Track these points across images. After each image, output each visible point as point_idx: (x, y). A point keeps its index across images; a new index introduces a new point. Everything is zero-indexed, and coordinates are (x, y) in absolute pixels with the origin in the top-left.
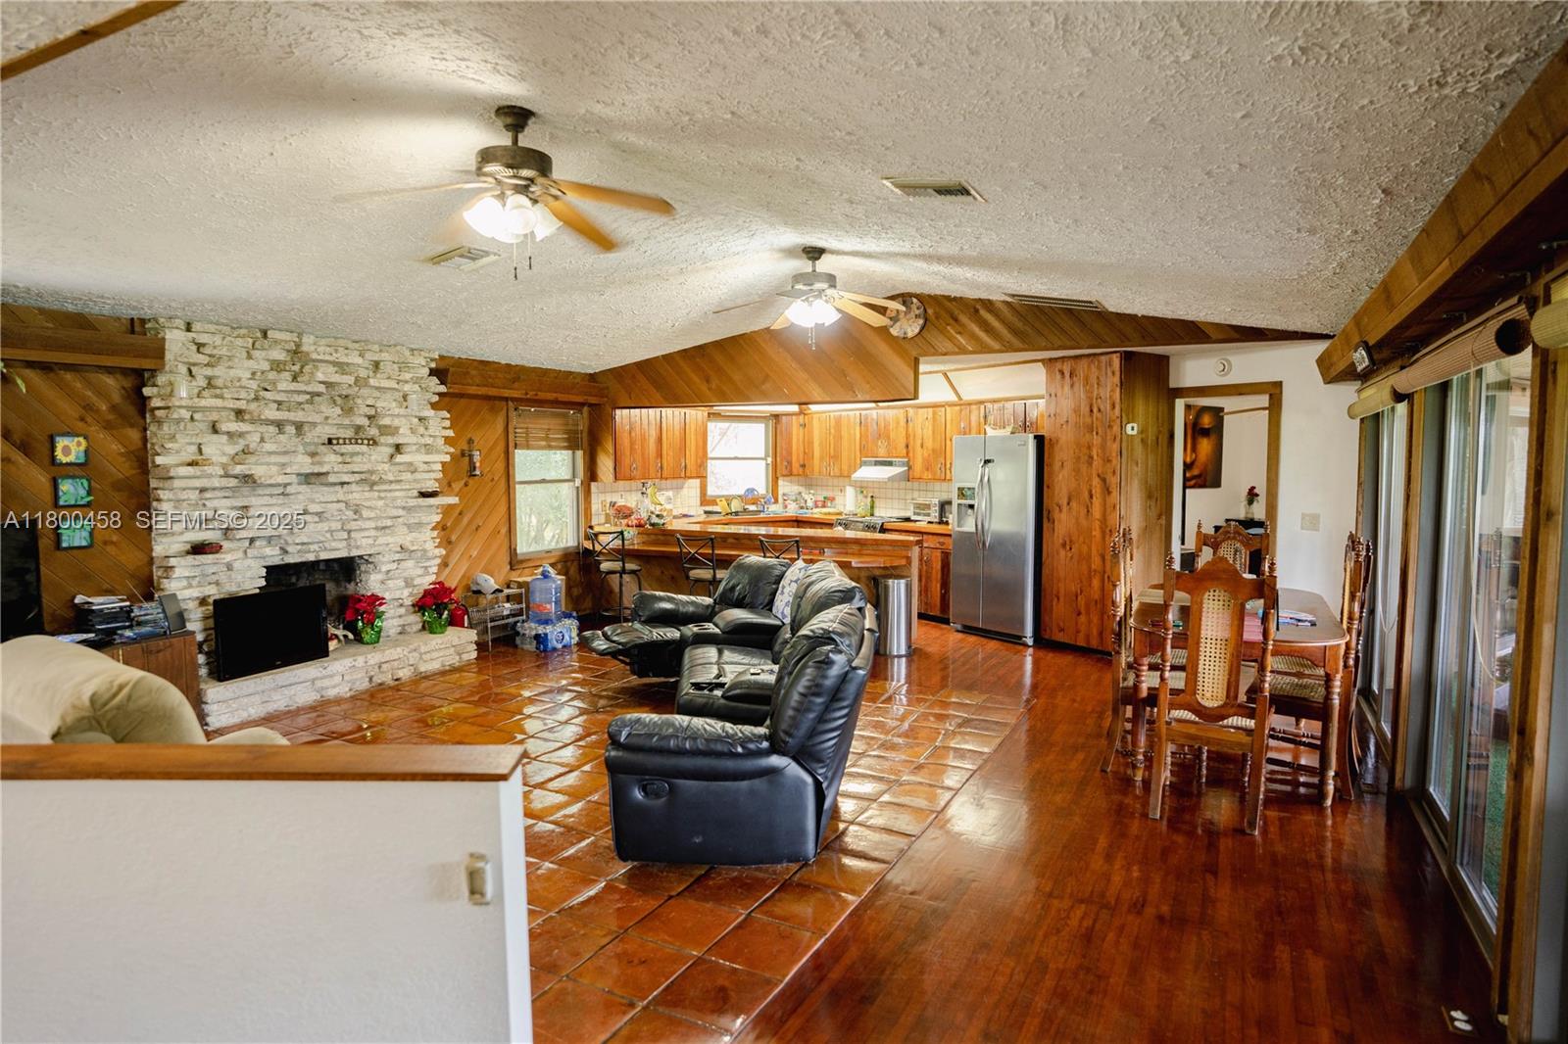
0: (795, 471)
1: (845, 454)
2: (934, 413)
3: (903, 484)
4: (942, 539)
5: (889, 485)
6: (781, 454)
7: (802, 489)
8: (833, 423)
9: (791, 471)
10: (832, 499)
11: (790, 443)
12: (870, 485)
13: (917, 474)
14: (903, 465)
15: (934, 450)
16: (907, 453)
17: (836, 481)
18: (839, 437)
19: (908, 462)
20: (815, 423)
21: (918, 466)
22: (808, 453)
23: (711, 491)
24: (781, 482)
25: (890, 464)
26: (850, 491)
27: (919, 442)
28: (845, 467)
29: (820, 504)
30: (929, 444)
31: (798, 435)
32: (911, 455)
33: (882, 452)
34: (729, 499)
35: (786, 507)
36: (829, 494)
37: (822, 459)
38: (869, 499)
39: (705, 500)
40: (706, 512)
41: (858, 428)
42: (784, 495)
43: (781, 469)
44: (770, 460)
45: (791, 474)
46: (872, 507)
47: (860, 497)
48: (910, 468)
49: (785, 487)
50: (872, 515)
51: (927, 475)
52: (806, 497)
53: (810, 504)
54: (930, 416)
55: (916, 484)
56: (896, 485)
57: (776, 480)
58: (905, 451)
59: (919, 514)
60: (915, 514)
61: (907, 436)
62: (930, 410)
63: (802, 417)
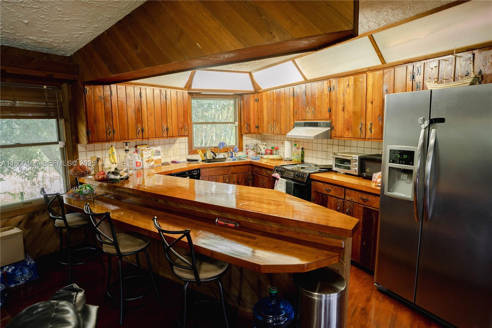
0: (252, 131)
1: (283, 118)
2: (355, 81)
3: (325, 141)
4: (365, 197)
5: (315, 141)
6: (244, 120)
7: (259, 142)
8: (275, 96)
9: (250, 130)
10: (277, 149)
11: (249, 113)
12: (301, 141)
13: (338, 133)
14: (327, 125)
15: (354, 113)
16: (330, 116)
17: (279, 137)
18: (279, 107)
19: (331, 123)
20: (264, 97)
21: (339, 126)
22: (260, 119)
23: (197, 144)
24: (244, 137)
25: (316, 125)
26: (287, 144)
27: (340, 107)
28: (283, 128)
29: (268, 152)
30: (350, 107)
31: (254, 107)
32: (333, 117)
33: (310, 117)
34: (204, 151)
35: (247, 153)
36: (275, 145)
37: (268, 123)
38: (301, 150)
39: (192, 151)
40: (188, 160)
41: (292, 99)
42: (246, 146)
43: (244, 130)
44: (237, 123)
45: (250, 133)
46: (303, 156)
47: (294, 149)
48: (332, 128)
49: (248, 141)
50: (303, 162)
51: (347, 134)
52: (261, 147)
53: (263, 151)
54: (352, 83)
55: (336, 141)
56: (320, 141)
57: (241, 136)
58: (328, 115)
59: (339, 166)
60: (336, 166)
61: (330, 102)
62: (352, 78)
63: (256, 95)
